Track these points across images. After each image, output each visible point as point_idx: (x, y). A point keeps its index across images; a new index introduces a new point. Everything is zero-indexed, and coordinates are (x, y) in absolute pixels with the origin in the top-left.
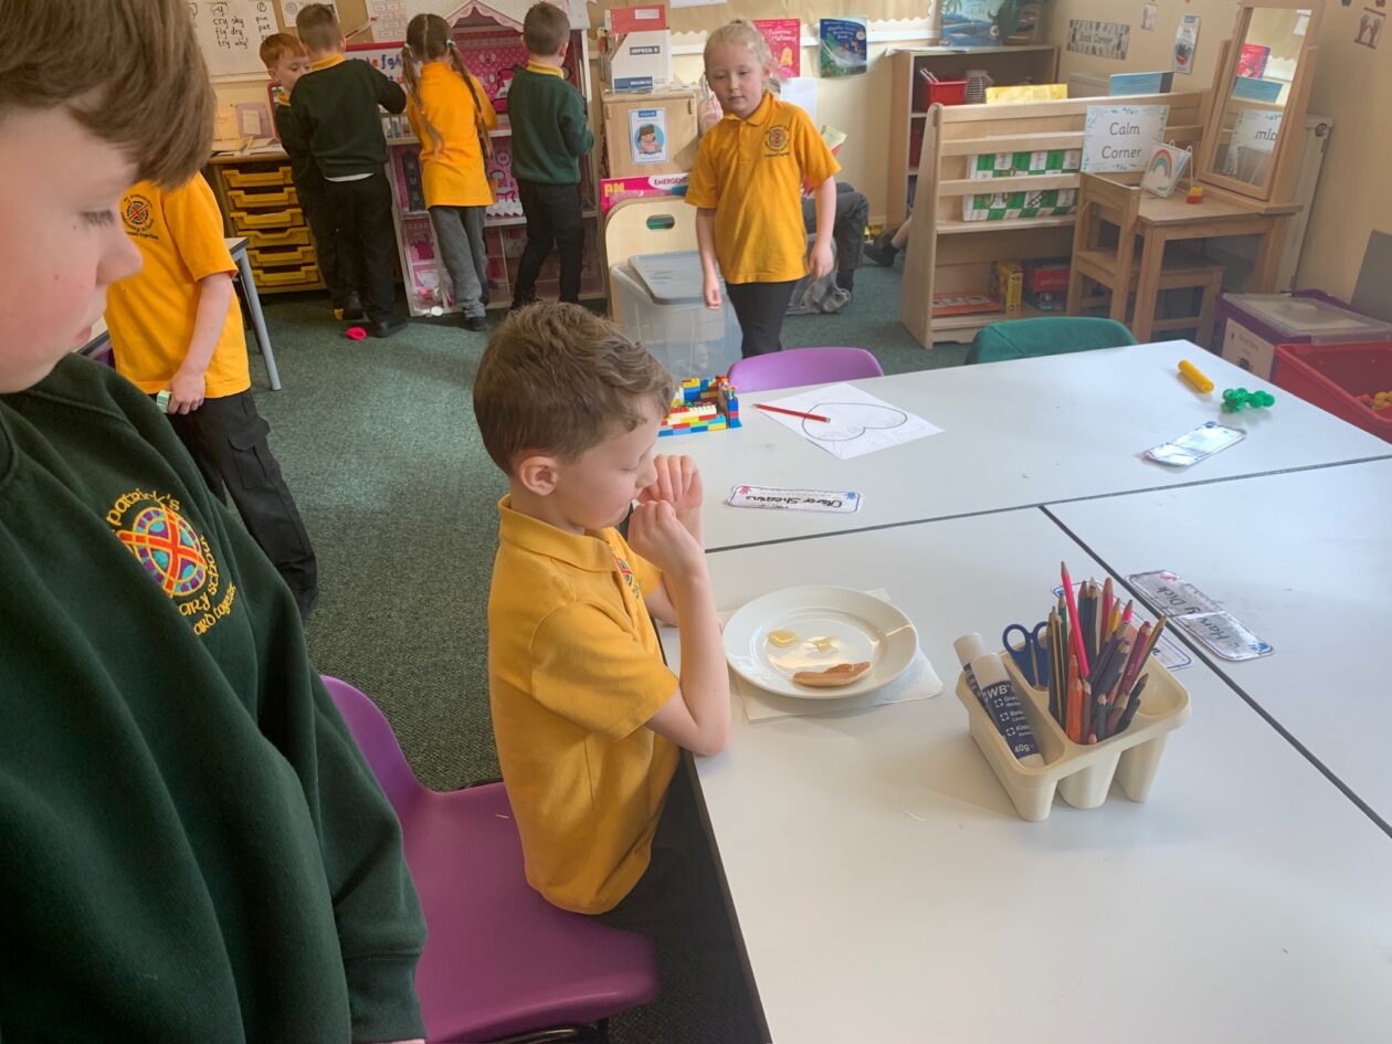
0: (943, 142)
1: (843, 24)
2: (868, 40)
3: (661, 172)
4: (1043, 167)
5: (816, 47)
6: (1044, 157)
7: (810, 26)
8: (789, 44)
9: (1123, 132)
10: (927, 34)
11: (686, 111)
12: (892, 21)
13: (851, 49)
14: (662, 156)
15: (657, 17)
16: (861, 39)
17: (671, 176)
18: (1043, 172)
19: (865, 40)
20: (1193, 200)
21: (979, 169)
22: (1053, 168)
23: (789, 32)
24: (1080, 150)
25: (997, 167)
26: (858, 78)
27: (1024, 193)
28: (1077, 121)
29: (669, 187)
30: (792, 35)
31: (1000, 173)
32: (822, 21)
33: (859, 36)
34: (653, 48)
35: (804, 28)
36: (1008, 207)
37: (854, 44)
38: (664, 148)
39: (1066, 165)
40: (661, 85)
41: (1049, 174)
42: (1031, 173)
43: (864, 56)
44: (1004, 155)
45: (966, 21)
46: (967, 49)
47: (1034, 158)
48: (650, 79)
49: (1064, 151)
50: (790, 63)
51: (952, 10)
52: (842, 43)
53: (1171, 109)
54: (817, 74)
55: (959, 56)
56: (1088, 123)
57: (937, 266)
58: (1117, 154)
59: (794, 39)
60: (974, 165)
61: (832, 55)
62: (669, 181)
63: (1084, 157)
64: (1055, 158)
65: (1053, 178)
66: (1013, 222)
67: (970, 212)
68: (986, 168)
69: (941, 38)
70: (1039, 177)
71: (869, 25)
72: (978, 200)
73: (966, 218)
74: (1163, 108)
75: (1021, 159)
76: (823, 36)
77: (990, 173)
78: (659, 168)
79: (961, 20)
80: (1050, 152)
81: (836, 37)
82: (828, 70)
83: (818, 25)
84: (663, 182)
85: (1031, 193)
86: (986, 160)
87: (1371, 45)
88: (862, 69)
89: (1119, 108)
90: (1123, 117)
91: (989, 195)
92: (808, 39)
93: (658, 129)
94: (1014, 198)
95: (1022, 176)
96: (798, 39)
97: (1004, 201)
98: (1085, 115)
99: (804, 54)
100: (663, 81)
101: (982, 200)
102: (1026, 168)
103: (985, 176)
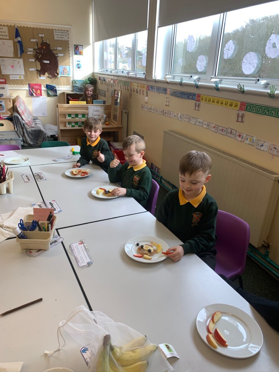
0: (59, 111)
1: (51, 86)
2: (57, 89)
3: (4, 114)
4: (81, 117)
5: (46, 90)
6: (81, 115)
7: (44, 86)
8: (39, 89)
9: (96, 111)
10: (71, 89)
11: (9, 101)
12: (63, 86)
13: (53, 91)
14: (4, 111)
15: (4, 81)
16: (55, 89)
17: (6, 115)
18: (81, 118)
19: (56, 90)
20: (107, 125)
21: (68, 117)
22: (83, 117)
23: (39, 87)
24: (88, 114)
25: (72, 116)
26: (56, 97)
27: (78, 122)
28: (87, 108)
29: (5, 118)
30: (40, 87)
31: (73, 118)
32: (46, 85)
33: (55, 88)
34: (3, 88)
35: (42, 86)
36: (75, 125)
37: (54, 90)
38: (4, 109)
39: (86, 117)
40: (5, 96)
41: (83, 118)
42: (79, 118)
43: (56, 92)
44: (73, 114)
45: (78, 87)
46: (78, 93)
47: (79, 115)
48: (3, 94)
49: (85, 114)
50: (40, 93)
51: (75, 85)
52: (51, 90)
53: (105, 107)
54: (46, 96)
55: (76, 94)
56: (89, 109)
57: (61, 136)
58: (95, 115)
59: (40, 88)
60: (67, 116)
61: (49, 92)
62: (6, 116)
63: (89, 116)
64: (84, 115)
65: (84, 119)
66: (76, 127)
67: (67, 125)
68: (70, 117)
69: (74, 90)
70: (80, 119)
71: (57, 86)
72: (69, 123)
73: (67, 126)
74: (103, 107)
75: (77, 115)
76: (47, 88)
77: (71, 118)
78: (3, 113)
79: (77, 87)
80: (82, 114)
81: (50, 88)
82: (49, 95)
83: (45, 86)
84: (4, 117)
85: (80, 122)
86: (70, 115)
87: (131, 98)
88: (56, 96)
89: (95, 107)
90: (96, 108)
91: (71, 122)
92: (43, 88)
93: (3, 105)
94: (76, 123)
95: (77, 118)
96: (41, 88)
97: (74, 123)
98: (88, 107)
99: (43, 92)
100: (6, 95)
101: (70, 123)
102: (78, 117)
103: (70, 118)
